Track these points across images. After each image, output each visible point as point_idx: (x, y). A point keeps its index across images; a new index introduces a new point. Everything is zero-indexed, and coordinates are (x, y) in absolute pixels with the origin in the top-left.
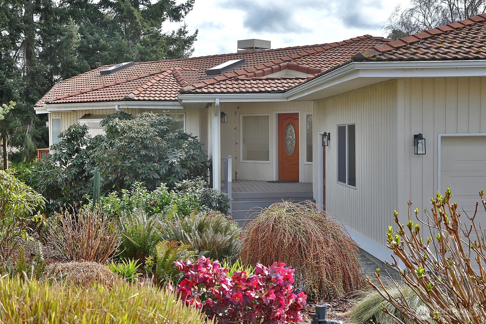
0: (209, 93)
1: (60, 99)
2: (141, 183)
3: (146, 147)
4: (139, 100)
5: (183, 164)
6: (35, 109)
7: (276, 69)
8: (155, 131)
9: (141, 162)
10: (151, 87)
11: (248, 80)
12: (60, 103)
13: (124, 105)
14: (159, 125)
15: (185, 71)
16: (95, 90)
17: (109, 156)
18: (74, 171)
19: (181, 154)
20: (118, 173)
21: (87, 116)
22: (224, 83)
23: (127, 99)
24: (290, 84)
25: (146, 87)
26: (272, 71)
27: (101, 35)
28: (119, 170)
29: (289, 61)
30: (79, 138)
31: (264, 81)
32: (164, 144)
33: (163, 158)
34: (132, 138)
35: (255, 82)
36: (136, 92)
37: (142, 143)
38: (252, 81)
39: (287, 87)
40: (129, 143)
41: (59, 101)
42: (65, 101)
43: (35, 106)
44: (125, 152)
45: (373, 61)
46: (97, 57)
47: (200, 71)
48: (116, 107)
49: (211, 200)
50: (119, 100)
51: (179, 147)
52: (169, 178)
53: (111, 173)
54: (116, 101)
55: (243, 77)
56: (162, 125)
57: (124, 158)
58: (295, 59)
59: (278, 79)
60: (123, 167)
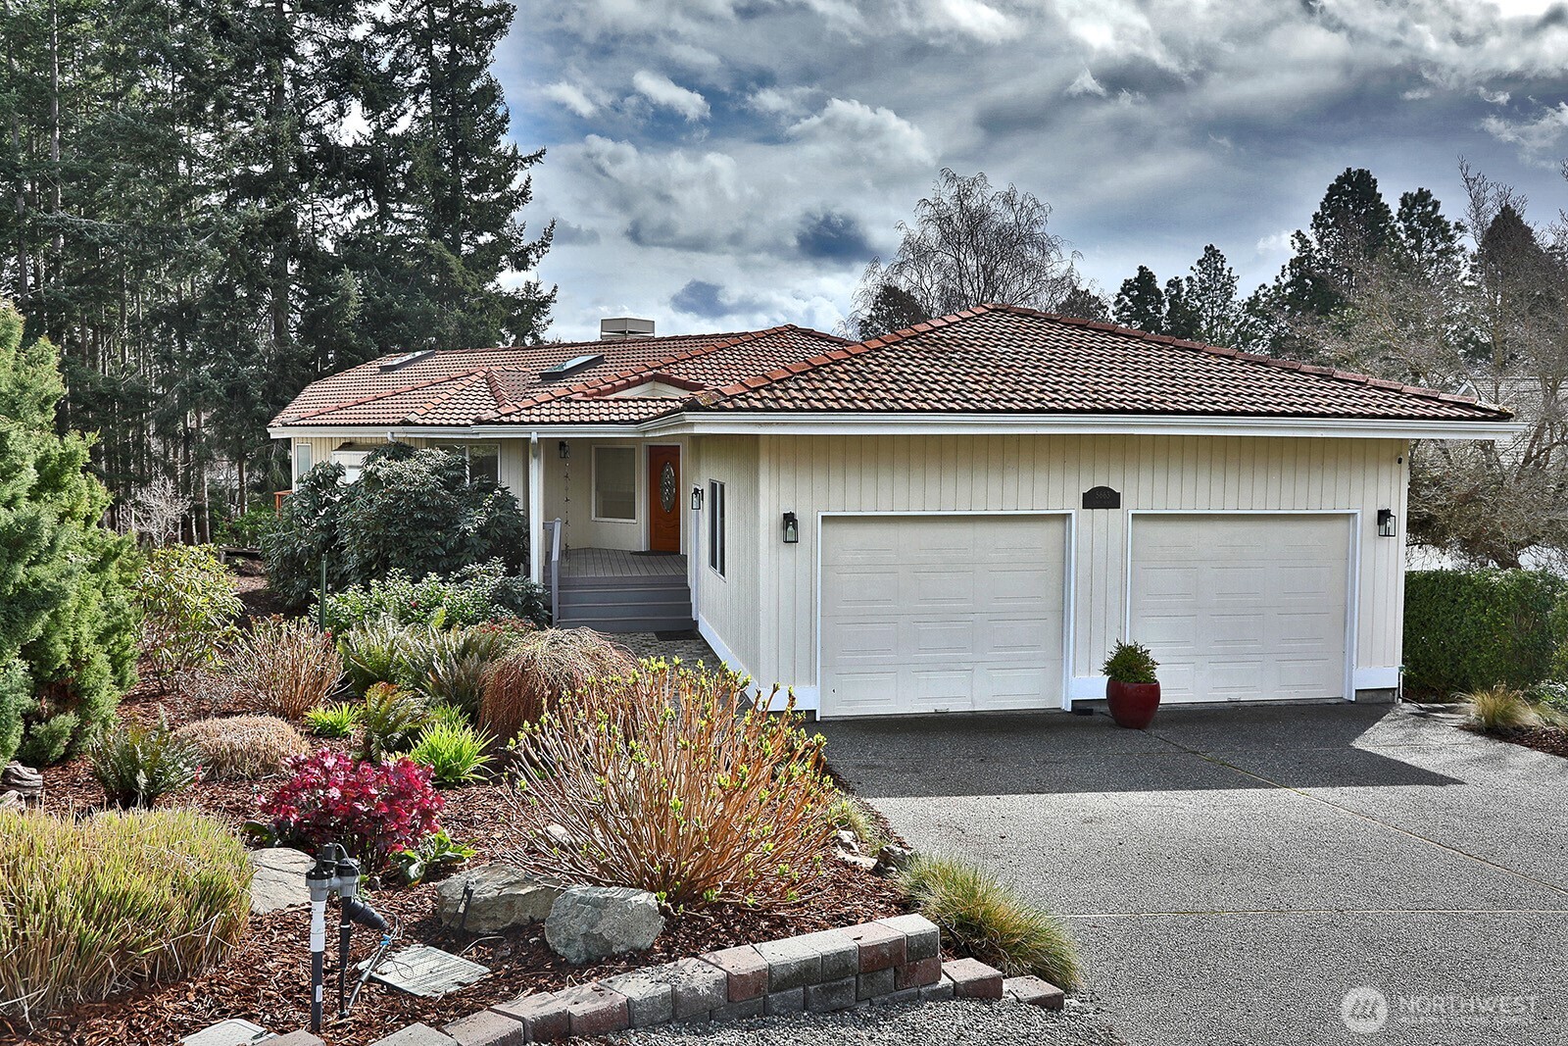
0: (522, 423)
1: (304, 419)
2: (400, 571)
3: (422, 507)
4: (424, 425)
5: (482, 532)
6: (269, 430)
7: (634, 381)
8: (438, 480)
9: (416, 530)
10: (448, 401)
11: (586, 402)
12: (304, 425)
13: (402, 434)
14: (447, 469)
15: (508, 373)
16: (360, 404)
17: (365, 519)
18: (320, 537)
19: (480, 518)
20: (380, 546)
21: (348, 446)
22: (548, 406)
23: (406, 423)
24: (650, 410)
25: (439, 401)
26: (629, 385)
27: (396, 295)
28: (381, 542)
29: (659, 368)
30: (329, 485)
31: (611, 403)
32: (453, 501)
33: (450, 523)
34: (401, 492)
35: (596, 405)
36: (421, 411)
37: (417, 499)
38: (593, 404)
39: (645, 414)
40: (397, 500)
41: (302, 422)
42: (310, 422)
43: (270, 427)
44: (391, 513)
45: (714, 410)
46: (389, 332)
47: (533, 373)
48: (389, 436)
49: (512, 596)
50: (393, 425)
51: (477, 504)
52: (460, 554)
53: (370, 547)
54: (388, 425)
55: (579, 396)
56: (453, 469)
57: (389, 523)
58: (668, 365)
59: (634, 401)
60: (388, 537)
